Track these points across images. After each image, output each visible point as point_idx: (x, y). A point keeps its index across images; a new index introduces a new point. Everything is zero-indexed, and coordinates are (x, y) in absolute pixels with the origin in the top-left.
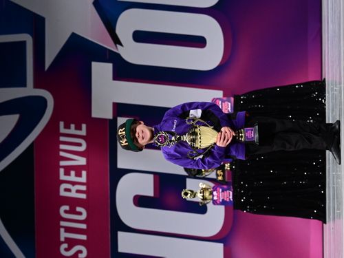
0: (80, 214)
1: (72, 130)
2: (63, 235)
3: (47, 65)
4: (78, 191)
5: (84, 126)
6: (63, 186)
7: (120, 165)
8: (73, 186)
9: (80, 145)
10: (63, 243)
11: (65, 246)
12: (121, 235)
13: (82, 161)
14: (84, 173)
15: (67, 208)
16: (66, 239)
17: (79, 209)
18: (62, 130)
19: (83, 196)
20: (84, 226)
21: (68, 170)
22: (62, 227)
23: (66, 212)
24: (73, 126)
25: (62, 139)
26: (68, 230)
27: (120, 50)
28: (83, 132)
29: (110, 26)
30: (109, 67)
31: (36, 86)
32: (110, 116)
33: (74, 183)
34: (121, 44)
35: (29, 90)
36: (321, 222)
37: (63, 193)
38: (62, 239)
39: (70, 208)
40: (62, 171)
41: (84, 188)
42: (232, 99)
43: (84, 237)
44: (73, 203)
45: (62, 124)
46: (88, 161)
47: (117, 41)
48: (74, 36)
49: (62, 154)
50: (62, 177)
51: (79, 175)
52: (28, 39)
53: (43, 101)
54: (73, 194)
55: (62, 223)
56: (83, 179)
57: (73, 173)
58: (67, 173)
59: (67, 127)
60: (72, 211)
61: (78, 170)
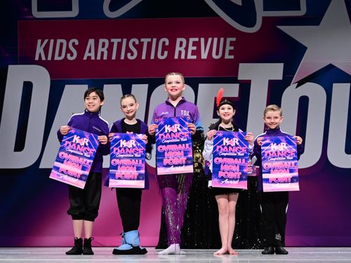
0: (162, 54)
1: (229, 48)
2: (145, 41)
3: (281, 27)
4: (180, 52)
5: (232, 57)
6: (184, 41)
7: (201, 86)
8: (184, 49)
9: (217, 54)
10: (139, 40)
11: (137, 42)
12: (146, 86)
13: (204, 56)
14: (195, 57)
15: (167, 44)
16: (143, 43)
17: (166, 53)
18: (229, 40)
19: (176, 57)
20: (152, 57)
21: (197, 44)
22: (152, 40)
23: (164, 43)
24: (232, 48)
25: (222, 39)
26: (150, 44)
27: (293, 86)
28: (227, 56)
29: (312, 78)
30: (279, 77)
31: (264, 19)
32: (240, 78)
33: (186, 49)
34: (297, 87)
35: (261, 13)
36: (157, 245)
37: (179, 40)
38: (142, 40)
39: (167, 46)
40: (197, 39)
41: (183, 57)
42: (255, 175)
43: (144, 57)
44: (171, 49)
45: (234, 39)
46: (204, 60)
47: (300, 83)
48: (305, 49)
49: (210, 39)
50: (192, 40)
51: (193, 53)
52: (302, 12)
53: (252, 24)
54: (178, 49)
55: (155, 40)
56: (190, 57)
57: (195, 48)
58: (194, 44)
59: (232, 43)
60: (164, 48)
61: (197, 52)
